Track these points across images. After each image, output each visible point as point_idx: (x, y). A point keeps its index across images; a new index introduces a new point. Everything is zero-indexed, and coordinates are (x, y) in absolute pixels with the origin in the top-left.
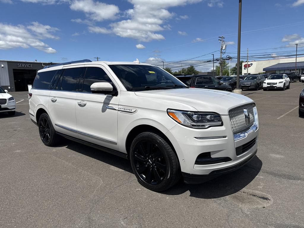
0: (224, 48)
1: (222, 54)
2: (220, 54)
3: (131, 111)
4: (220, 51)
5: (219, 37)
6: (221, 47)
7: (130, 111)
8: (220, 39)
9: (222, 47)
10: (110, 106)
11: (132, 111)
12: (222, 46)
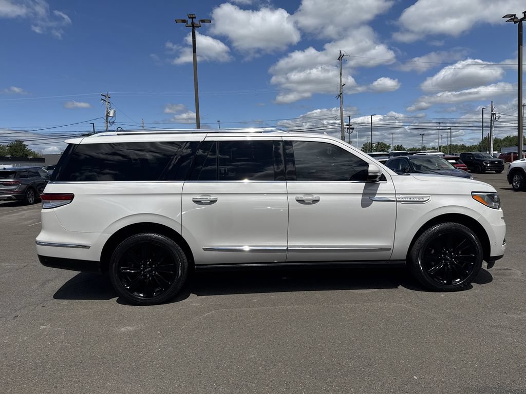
0: (111, 115)
1: (109, 125)
2: (105, 124)
3: (423, 200)
4: (105, 118)
5: (102, 95)
6: (106, 113)
7: (421, 200)
8: (104, 98)
9: (108, 113)
10: (377, 196)
11: (425, 200)
12: (107, 111)
